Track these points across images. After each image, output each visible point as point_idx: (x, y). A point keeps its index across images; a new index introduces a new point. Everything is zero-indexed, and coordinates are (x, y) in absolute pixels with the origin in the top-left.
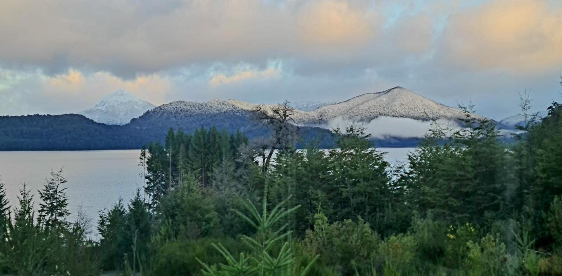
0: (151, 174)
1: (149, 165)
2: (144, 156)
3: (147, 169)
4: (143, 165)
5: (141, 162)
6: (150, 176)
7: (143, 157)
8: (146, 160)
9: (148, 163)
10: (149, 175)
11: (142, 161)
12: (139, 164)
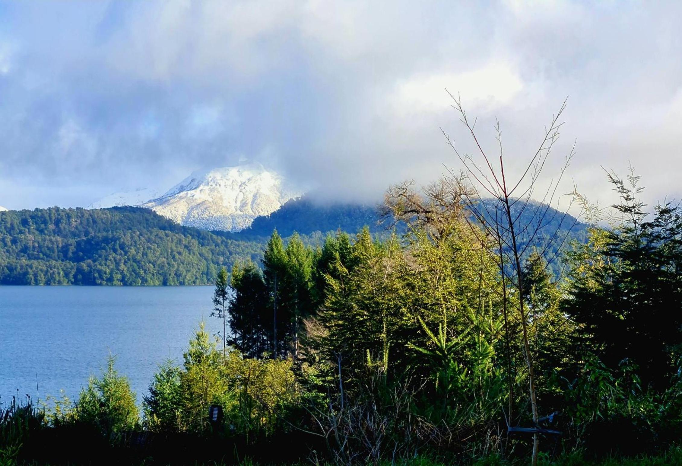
0: (238, 335)
1: (233, 316)
2: (224, 296)
3: (229, 324)
4: (220, 316)
5: (217, 309)
6: (235, 339)
7: (221, 299)
8: (227, 304)
9: (231, 311)
10: (234, 336)
11: (219, 307)
12: (213, 314)
